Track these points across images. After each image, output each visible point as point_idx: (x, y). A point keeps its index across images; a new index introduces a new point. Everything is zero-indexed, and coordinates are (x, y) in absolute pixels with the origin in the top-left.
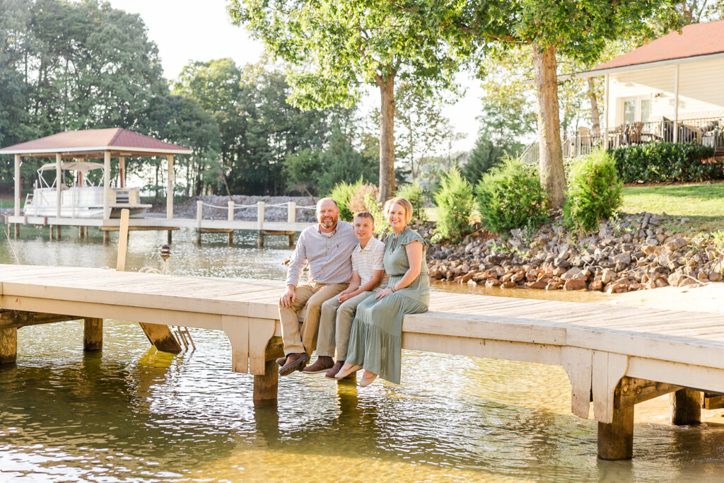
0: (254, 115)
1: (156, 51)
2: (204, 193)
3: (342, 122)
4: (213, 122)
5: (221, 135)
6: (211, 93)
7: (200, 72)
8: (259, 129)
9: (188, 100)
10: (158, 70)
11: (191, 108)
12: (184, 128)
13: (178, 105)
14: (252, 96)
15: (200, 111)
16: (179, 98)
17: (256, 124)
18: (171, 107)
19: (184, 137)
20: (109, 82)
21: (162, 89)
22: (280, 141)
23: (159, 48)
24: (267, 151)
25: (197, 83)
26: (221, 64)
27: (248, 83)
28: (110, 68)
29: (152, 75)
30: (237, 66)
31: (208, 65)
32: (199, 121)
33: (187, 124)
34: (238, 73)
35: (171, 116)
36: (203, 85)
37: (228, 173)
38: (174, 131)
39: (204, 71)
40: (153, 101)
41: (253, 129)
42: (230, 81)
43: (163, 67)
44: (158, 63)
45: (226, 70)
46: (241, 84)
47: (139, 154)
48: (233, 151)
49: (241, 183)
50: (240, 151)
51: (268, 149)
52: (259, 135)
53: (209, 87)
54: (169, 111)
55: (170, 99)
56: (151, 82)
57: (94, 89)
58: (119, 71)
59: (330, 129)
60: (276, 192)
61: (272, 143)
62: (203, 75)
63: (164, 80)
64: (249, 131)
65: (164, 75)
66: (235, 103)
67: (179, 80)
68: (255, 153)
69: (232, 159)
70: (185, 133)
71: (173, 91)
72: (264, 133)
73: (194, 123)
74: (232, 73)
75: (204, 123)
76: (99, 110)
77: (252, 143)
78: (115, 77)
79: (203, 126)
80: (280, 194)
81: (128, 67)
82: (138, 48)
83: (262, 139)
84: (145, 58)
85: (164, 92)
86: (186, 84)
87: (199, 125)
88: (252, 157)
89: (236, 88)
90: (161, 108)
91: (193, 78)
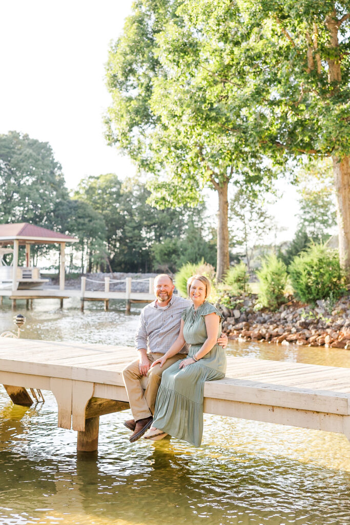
0: (131, 214)
1: (60, 168)
2: (95, 271)
3: (195, 218)
4: (101, 220)
5: (107, 229)
6: (99, 199)
7: (92, 183)
8: (134, 225)
9: (83, 203)
10: (62, 182)
11: (84, 209)
12: (79, 224)
13: (76, 207)
14: (130, 200)
15: (91, 210)
16: (76, 202)
17: (132, 220)
18: (70, 208)
19: (79, 230)
20: (26, 190)
21: (64, 195)
22: (150, 232)
23: (62, 166)
24: (140, 240)
25: (90, 191)
26: (108, 177)
27: (127, 191)
28: (28, 180)
29: (58, 185)
30: (119, 179)
31: (98, 178)
32: (90, 219)
33: (81, 221)
34: (119, 183)
35: (70, 215)
36: (94, 192)
37: (112, 256)
38: (72, 226)
39: (95, 183)
40: (57, 205)
41: (130, 224)
42: (114, 190)
43: (65, 180)
44: (62, 177)
45: (111, 182)
46: (121, 192)
47: (46, 242)
48: (115, 240)
49: (120, 264)
50: (121, 240)
51: (141, 239)
52: (134, 228)
53: (99, 194)
54: (69, 211)
55: (70, 202)
56: (56, 190)
57: (16, 196)
58: (33, 183)
59: (187, 224)
60: (147, 270)
61: (144, 234)
62: (94, 185)
63: (66, 189)
64: (127, 226)
65: (66, 185)
66: (118, 205)
67: (77, 189)
68: (131, 242)
69: (115, 246)
70: (80, 227)
71: (72, 196)
72: (139, 227)
73: (87, 220)
74: (116, 184)
75: (94, 219)
76: (18, 210)
77: (129, 235)
78: (30, 188)
79: (93, 222)
80: (149, 272)
81: (39, 181)
82: (47, 166)
83: (136, 231)
84: (52, 173)
85: (65, 197)
86: (82, 192)
87: (90, 221)
88: (129, 244)
89: (119, 195)
90: (63, 209)
91: (87, 187)
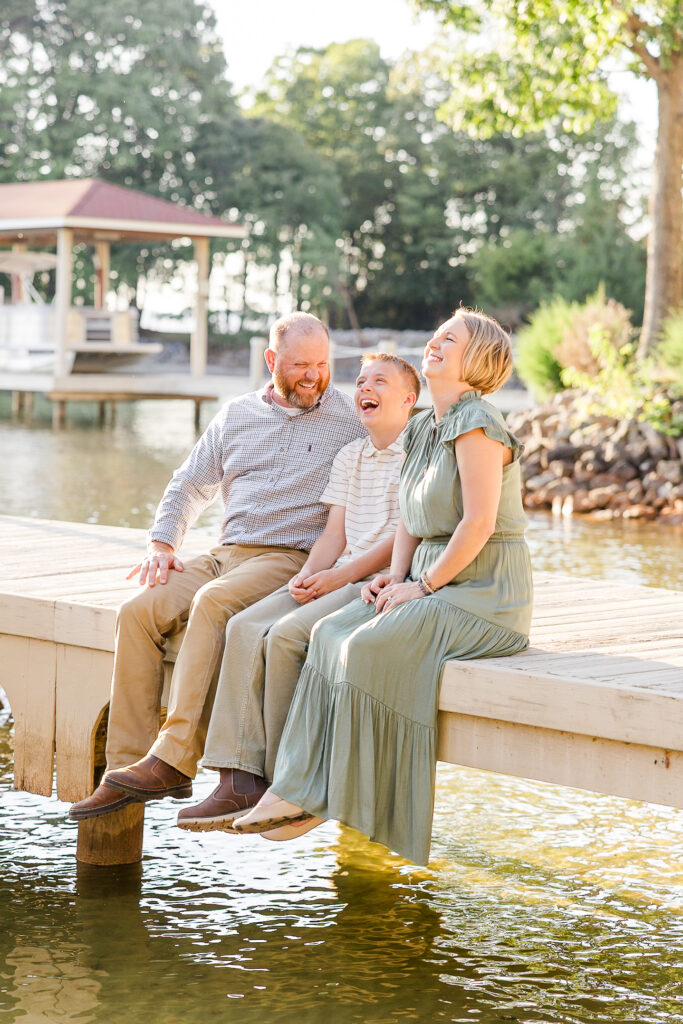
0: (421, 161)
1: (211, 22)
3: (606, 173)
4: (327, 174)
5: (346, 202)
6: (328, 112)
7: (306, 68)
8: (424, 190)
9: (276, 127)
10: (217, 63)
11: (280, 143)
12: (265, 188)
13: (255, 137)
14: (416, 120)
15: (302, 150)
16: (256, 122)
17: (419, 177)
18: (240, 141)
19: (265, 205)
20: (109, 88)
21: (222, 103)
22: (472, 212)
23: (217, 16)
24: (442, 236)
25: (300, 91)
26: (352, 51)
27: (406, 90)
28: (122, 59)
29: (205, 73)
30: (384, 55)
31: (322, 53)
32: (295, 173)
33: (270, 178)
34: (384, 68)
35: (239, 162)
36: (311, 96)
37: (361, 284)
38: (244, 193)
39: (314, 66)
40: (203, 129)
41: (414, 190)
42: (369, 88)
43: (228, 57)
44: (217, 49)
45: (360, 63)
46: (390, 93)
47: (135, 235)
48: (374, 236)
49: (385, 304)
50: (388, 235)
51: (442, 231)
52: (426, 201)
53: (325, 100)
54: (235, 148)
55: (238, 124)
56: (199, 87)
57: (86, 105)
58: (137, 67)
59: (580, 190)
61: (453, 218)
62: (311, 74)
63: (228, 85)
64: (404, 193)
65: (228, 75)
66: (379, 133)
67: (261, 87)
68: (416, 242)
69: (369, 254)
70: (269, 197)
71: (247, 107)
72: (438, 199)
73: (286, 177)
74: (374, 69)
75: (309, 175)
76: (92, 146)
77: (409, 220)
78: (124, 81)
79: (306, 181)
81: (154, 60)
82: (174, 16)
83: (431, 211)
84: (190, 39)
85: (227, 109)
86: (277, 93)
87: (296, 179)
88: (411, 249)
89: (382, 102)
90: (218, 145)
91: (292, 80)
